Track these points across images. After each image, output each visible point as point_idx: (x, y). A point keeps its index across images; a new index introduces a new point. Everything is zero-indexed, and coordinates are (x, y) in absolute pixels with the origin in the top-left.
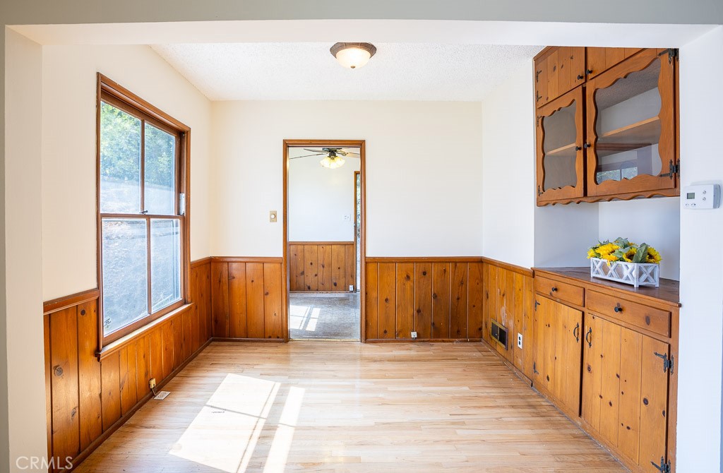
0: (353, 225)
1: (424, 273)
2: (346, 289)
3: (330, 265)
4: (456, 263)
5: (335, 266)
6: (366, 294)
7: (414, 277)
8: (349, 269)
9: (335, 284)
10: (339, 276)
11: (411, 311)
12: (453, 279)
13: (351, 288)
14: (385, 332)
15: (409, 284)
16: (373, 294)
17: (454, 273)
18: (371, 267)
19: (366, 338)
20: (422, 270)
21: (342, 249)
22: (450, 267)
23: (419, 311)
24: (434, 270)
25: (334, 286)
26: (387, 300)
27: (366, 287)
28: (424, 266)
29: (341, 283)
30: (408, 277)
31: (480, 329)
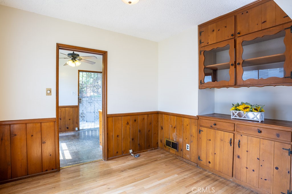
0: (77, 97)
1: (135, 121)
2: (74, 130)
3: (65, 118)
4: (148, 114)
5: (67, 118)
6: (107, 134)
7: (131, 123)
8: (75, 119)
9: (68, 128)
10: (70, 124)
11: (130, 139)
12: (147, 122)
13: (77, 129)
14: (117, 152)
15: (128, 126)
16: (111, 134)
17: (147, 119)
18: (110, 119)
19: (108, 158)
20: (134, 119)
21: (71, 109)
22: (146, 116)
23: (133, 139)
24: (139, 118)
25: (67, 129)
26: (118, 136)
27: (107, 130)
28: (134, 117)
29: (71, 127)
30: (128, 123)
31: (157, 143)
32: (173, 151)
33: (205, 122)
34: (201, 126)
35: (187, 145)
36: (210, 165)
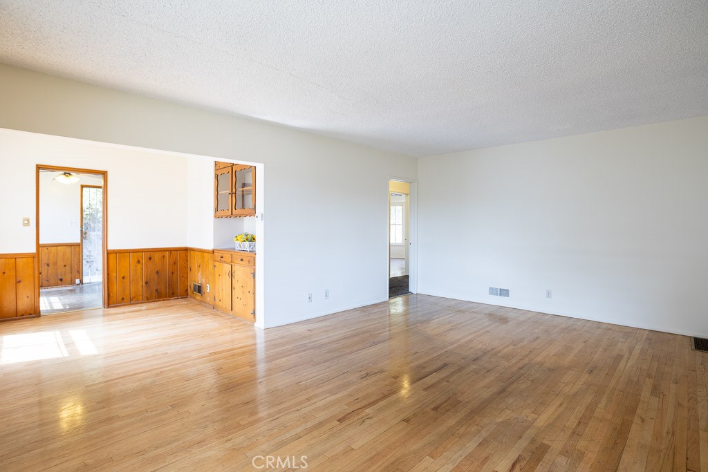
0: (80, 229)
1: (150, 259)
2: (72, 283)
3: (56, 263)
4: (171, 251)
5: (60, 264)
6: (108, 274)
7: (143, 261)
8: (75, 266)
9: (61, 280)
10: (65, 273)
11: (141, 283)
12: (169, 261)
13: (78, 281)
14: (123, 299)
15: (139, 266)
16: (113, 275)
17: (170, 257)
18: (112, 256)
19: (108, 305)
20: (148, 256)
21: (68, 249)
22: (167, 254)
23: (146, 283)
24: (157, 256)
25: (59, 282)
26: (123, 278)
28: (149, 254)
29: (68, 277)
30: (139, 262)
31: (187, 290)
32: (198, 296)
33: (217, 255)
34: (215, 261)
35: (208, 285)
36: (220, 303)
